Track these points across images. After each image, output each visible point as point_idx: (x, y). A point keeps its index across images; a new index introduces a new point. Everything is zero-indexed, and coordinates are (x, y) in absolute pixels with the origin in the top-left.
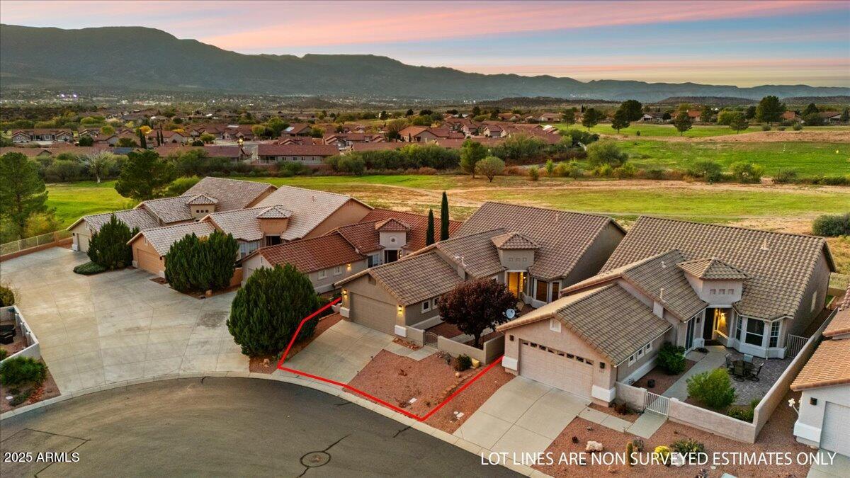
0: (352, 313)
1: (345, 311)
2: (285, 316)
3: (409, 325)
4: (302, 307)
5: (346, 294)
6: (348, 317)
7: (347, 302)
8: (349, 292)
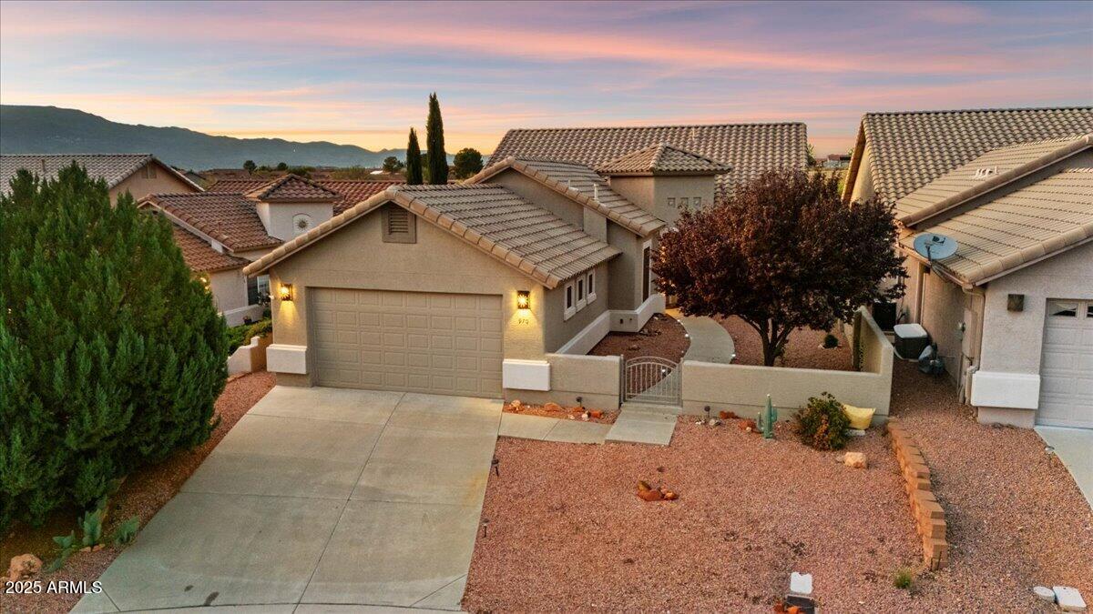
0: (314, 356)
1: (288, 353)
2: (105, 354)
3: (554, 352)
4: (170, 316)
5: (288, 299)
6: (303, 371)
7: (294, 325)
8: (299, 287)
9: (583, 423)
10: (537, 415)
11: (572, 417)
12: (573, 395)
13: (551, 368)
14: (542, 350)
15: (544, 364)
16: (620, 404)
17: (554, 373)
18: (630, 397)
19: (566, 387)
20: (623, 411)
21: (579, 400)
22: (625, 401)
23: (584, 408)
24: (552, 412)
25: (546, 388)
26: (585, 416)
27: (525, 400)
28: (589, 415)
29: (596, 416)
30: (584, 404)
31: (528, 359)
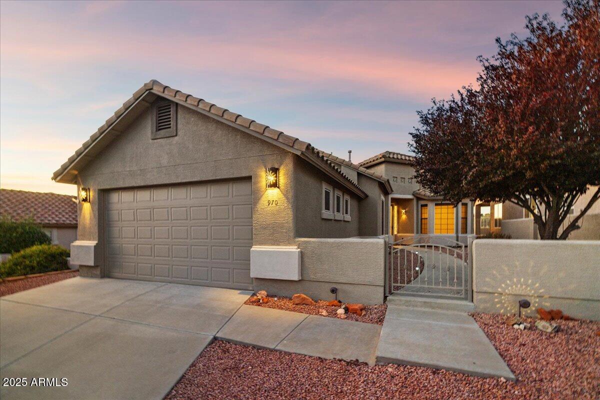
1: (84, 249)
3: (304, 236)
5: (85, 200)
6: (92, 263)
7: (91, 223)
8: (94, 190)
9: (338, 321)
10: (282, 309)
11: (324, 313)
12: (327, 285)
13: (302, 255)
14: (292, 234)
15: (294, 249)
16: (385, 297)
17: (306, 260)
18: (397, 288)
19: (319, 276)
20: (390, 306)
21: (334, 291)
22: (391, 293)
23: (340, 302)
24: (301, 305)
25: (296, 277)
26: (341, 311)
27: (273, 290)
28: (347, 310)
29: (355, 312)
30: (340, 296)
31: (278, 245)
